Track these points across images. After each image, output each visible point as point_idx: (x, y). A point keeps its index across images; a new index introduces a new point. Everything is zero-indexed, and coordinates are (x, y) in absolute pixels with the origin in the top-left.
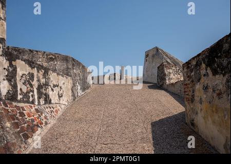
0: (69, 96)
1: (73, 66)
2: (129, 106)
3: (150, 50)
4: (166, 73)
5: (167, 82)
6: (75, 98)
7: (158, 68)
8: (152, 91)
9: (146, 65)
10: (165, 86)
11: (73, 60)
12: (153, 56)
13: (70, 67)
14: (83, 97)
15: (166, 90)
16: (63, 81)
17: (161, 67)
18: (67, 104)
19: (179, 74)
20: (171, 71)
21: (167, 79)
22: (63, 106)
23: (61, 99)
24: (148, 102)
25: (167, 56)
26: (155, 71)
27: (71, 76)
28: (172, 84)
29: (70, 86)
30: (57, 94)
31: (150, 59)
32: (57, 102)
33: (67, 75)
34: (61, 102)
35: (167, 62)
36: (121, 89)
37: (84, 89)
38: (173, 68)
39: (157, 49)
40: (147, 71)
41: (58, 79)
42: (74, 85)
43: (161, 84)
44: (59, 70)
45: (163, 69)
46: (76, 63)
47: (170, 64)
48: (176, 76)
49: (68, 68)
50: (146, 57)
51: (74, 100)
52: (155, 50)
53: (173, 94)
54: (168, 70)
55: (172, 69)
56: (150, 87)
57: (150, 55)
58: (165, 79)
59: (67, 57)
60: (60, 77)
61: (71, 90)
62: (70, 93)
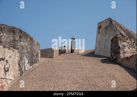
0: (16, 70)
1: (20, 38)
2: (81, 81)
3: (103, 21)
4: (121, 46)
5: (122, 55)
6: (23, 73)
7: (112, 40)
8: (106, 65)
9: (99, 38)
10: (119, 60)
11: (21, 31)
12: (106, 28)
13: (17, 39)
14: (31, 71)
15: (120, 65)
16: (10, 55)
17: (115, 40)
18: (13, 79)
19: (134, 47)
20: (126, 44)
21: (121, 52)
22: (9, 82)
23: (7, 73)
24: (102, 77)
25: (121, 27)
26: (109, 44)
27: (18, 49)
28: (127, 58)
29: (17, 59)
30: (3, 68)
31: (103, 32)
32: (3, 77)
33: (14, 47)
34: (7, 77)
35: (121, 34)
36: (72, 63)
37: (31, 63)
38: (128, 41)
39: (110, 21)
40: (99, 44)
41: (4, 52)
42: (21, 59)
43: (114, 57)
44: (5, 42)
45: (117, 42)
46: (23, 35)
47: (125, 36)
48: (131, 49)
49: (15, 40)
50: (99, 29)
51: (21, 75)
52: (109, 21)
53: (128, 69)
54: (123, 43)
55: (126, 42)
56: (103, 61)
57: (103, 27)
58: (119, 52)
59: (14, 28)
60: (7, 50)
61: (17, 64)
62: (17, 67)
